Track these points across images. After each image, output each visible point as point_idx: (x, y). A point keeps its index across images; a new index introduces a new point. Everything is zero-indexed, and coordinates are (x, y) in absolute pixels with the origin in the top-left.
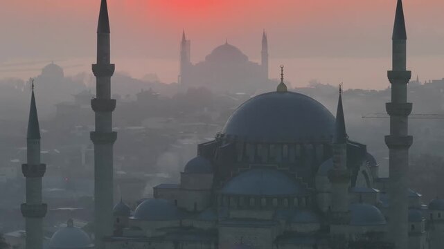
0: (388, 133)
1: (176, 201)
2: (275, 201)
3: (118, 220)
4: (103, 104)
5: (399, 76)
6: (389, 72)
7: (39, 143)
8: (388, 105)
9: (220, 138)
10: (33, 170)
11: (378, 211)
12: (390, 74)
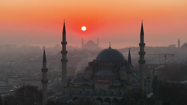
0: (139, 60)
1: (83, 77)
2: (109, 77)
3: (68, 82)
4: (64, 52)
5: (142, 45)
6: (139, 43)
7: (46, 63)
8: (139, 52)
9: (94, 61)
10: (44, 70)
11: (136, 80)
12: (140, 44)
